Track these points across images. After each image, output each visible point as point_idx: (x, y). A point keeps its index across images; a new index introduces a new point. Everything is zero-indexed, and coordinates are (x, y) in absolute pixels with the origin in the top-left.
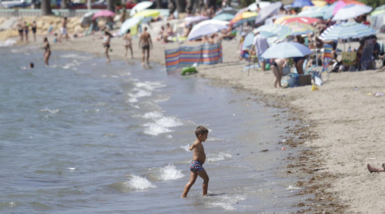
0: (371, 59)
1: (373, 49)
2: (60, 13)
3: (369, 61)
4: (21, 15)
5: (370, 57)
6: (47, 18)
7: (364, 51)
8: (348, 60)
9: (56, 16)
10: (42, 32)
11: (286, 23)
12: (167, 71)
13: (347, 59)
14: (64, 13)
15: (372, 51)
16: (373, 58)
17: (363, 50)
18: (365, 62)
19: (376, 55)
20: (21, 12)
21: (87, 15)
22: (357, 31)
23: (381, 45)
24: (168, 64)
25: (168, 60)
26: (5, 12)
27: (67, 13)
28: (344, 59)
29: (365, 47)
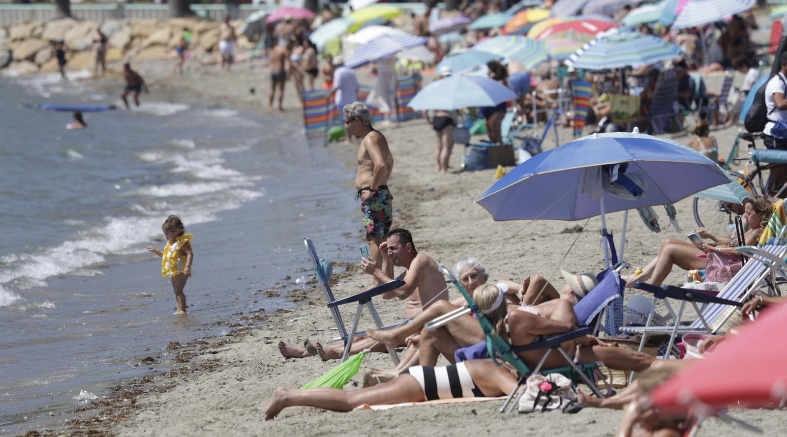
0: (672, 111)
1: (676, 88)
2: (208, 12)
3: (669, 115)
4: (130, 17)
5: (671, 106)
6: (181, 22)
7: (657, 94)
8: (623, 113)
9: (200, 19)
10: (167, 52)
11: (552, 33)
12: (307, 134)
13: (620, 111)
14: (215, 11)
15: (676, 94)
16: (676, 106)
17: (656, 91)
18: (660, 116)
19: (688, 102)
20: (130, 11)
21: (254, 17)
22: (639, 53)
23: (697, 82)
24: (309, 120)
25: (310, 112)
26: (96, 11)
27: (222, 11)
28: (614, 110)
29: (658, 85)
